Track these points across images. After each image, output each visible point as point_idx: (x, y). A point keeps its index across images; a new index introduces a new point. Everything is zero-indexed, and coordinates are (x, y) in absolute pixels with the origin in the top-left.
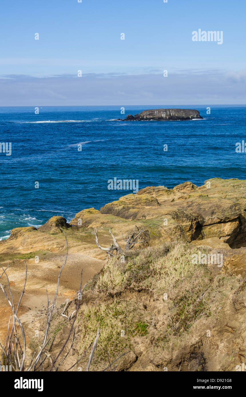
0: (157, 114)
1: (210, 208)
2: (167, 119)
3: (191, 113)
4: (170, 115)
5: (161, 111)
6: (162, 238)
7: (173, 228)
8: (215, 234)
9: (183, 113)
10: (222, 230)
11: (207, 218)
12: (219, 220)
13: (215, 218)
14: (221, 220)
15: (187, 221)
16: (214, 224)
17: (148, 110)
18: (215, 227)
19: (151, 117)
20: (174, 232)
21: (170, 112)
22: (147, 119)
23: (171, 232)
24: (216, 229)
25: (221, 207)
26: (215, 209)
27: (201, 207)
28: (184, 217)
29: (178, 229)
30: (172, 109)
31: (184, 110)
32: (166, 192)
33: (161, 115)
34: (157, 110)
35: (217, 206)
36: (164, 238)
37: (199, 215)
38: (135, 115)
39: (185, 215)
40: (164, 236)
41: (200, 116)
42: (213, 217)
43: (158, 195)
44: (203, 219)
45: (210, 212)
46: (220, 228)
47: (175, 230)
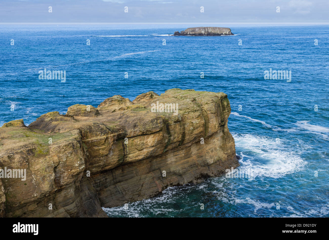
0: (197, 31)
1: (133, 121)
2: (205, 35)
3: (224, 30)
4: (208, 32)
5: (201, 29)
6: (48, 156)
7: (63, 146)
8: (138, 146)
9: (218, 30)
10: (145, 142)
11: (129, 131)
12: (141, 133)
13: (138, 130)
14: (143, 133)
15: (101, 134)
16: (138, 136)
17: (191, 28)
18: (138, 139)
19: (193, 33)
20: (63, 150)
21: (207, 29)
22: (190, 34)
23: (59, 150)
24: (139, 141)
25: (143, 120)
26: (137, 123)
27: (127, 120)
28: (98, 131)
29: (69, 147)
30: (210, 27)
31: (219, 28)
32: (118, 102)
33: (201, 32)
34: (198, 28)
35: (139, 119)
36: (50, 156)
37: (123, 128)
38: (181, 32)
39: (100, 128)
40: (51, 154)
41: (231, 33)
42: (136, 130)
43: (111, 104)
44: (126, 131)
45: (132, 125)
46: (143, 140)
47: (65, 147)
